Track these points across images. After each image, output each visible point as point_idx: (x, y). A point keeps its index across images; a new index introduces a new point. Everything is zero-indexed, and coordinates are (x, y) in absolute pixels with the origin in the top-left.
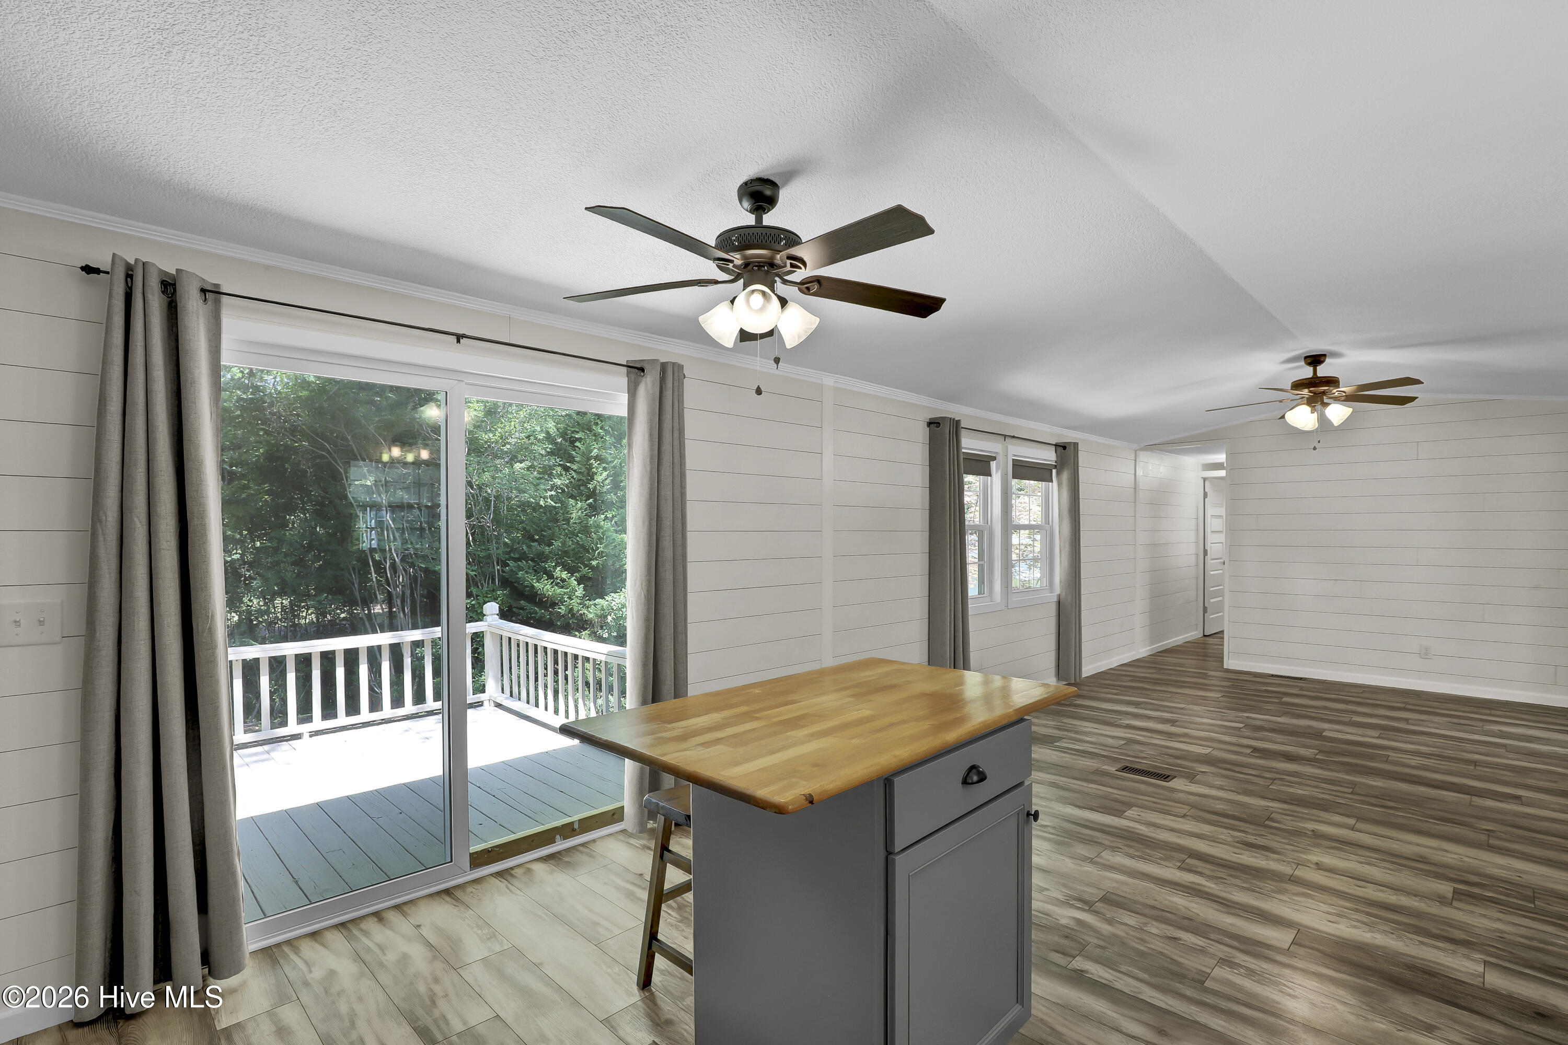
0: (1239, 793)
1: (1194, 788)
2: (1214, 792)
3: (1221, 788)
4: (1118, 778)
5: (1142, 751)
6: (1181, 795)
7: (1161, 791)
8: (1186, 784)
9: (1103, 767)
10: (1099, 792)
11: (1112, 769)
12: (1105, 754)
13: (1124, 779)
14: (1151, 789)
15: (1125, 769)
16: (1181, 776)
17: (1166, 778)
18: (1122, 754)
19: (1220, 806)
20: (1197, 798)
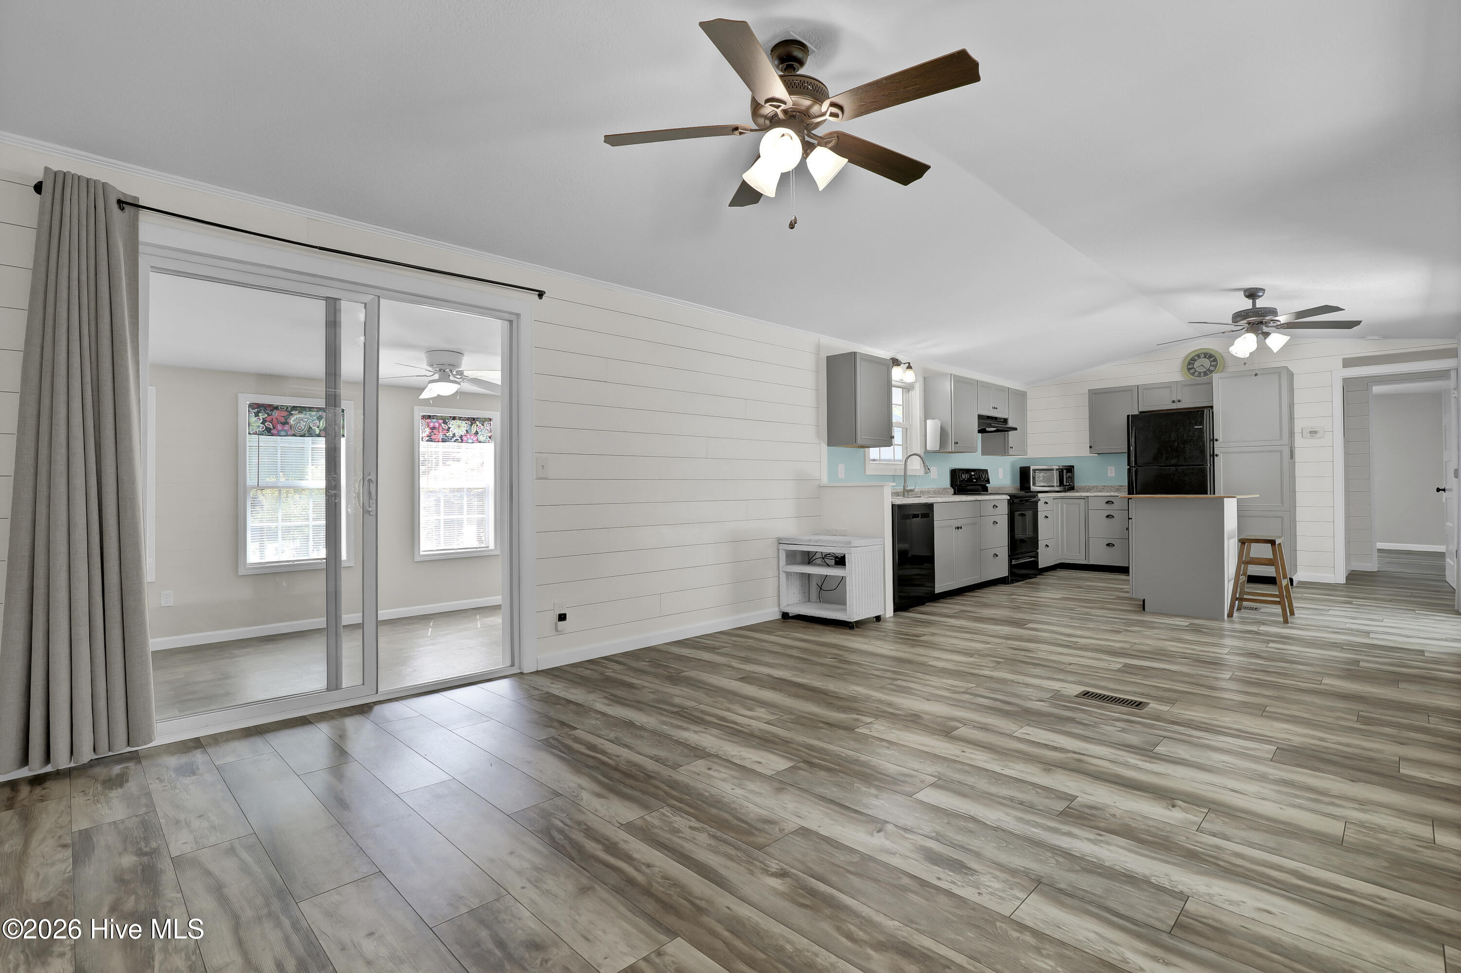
0: (1012, 681)
1: (1056, 685)
2: (1037, 682)
3: (1027, 685)
4: (1142, 694)
5: (1123, 730)
6: (1071, 679)
7: (1092, 682)
8: (1064, 689)
9: (1168, 708)
10: (1154, 680)
11: (1154, 705)
12: (1176, 727)
13: (1135, 693)
14: (1103, 684)
15: (1139, 705)
16: (1069, 697)
17: (1086, 694)
18: (1152, 727)
19: (1037, 671)
20: (1056, 677)
